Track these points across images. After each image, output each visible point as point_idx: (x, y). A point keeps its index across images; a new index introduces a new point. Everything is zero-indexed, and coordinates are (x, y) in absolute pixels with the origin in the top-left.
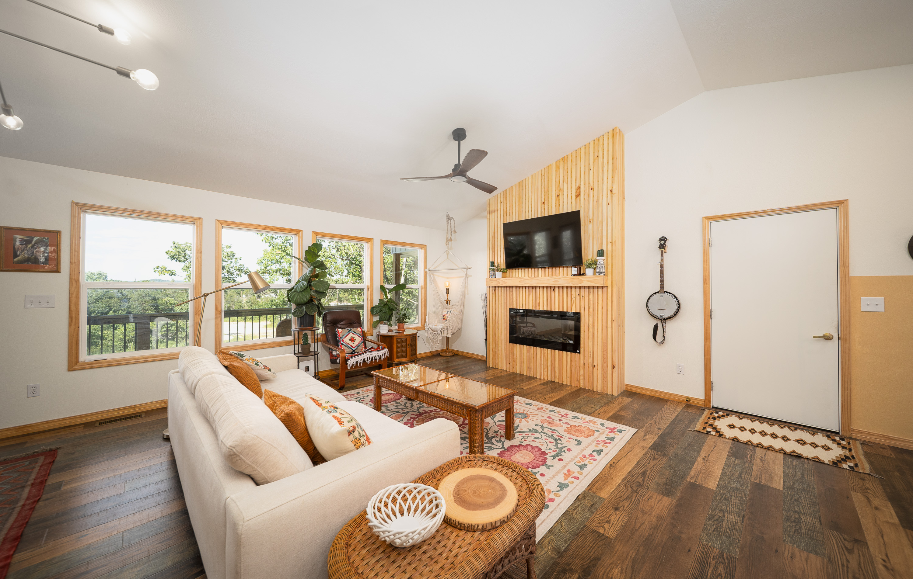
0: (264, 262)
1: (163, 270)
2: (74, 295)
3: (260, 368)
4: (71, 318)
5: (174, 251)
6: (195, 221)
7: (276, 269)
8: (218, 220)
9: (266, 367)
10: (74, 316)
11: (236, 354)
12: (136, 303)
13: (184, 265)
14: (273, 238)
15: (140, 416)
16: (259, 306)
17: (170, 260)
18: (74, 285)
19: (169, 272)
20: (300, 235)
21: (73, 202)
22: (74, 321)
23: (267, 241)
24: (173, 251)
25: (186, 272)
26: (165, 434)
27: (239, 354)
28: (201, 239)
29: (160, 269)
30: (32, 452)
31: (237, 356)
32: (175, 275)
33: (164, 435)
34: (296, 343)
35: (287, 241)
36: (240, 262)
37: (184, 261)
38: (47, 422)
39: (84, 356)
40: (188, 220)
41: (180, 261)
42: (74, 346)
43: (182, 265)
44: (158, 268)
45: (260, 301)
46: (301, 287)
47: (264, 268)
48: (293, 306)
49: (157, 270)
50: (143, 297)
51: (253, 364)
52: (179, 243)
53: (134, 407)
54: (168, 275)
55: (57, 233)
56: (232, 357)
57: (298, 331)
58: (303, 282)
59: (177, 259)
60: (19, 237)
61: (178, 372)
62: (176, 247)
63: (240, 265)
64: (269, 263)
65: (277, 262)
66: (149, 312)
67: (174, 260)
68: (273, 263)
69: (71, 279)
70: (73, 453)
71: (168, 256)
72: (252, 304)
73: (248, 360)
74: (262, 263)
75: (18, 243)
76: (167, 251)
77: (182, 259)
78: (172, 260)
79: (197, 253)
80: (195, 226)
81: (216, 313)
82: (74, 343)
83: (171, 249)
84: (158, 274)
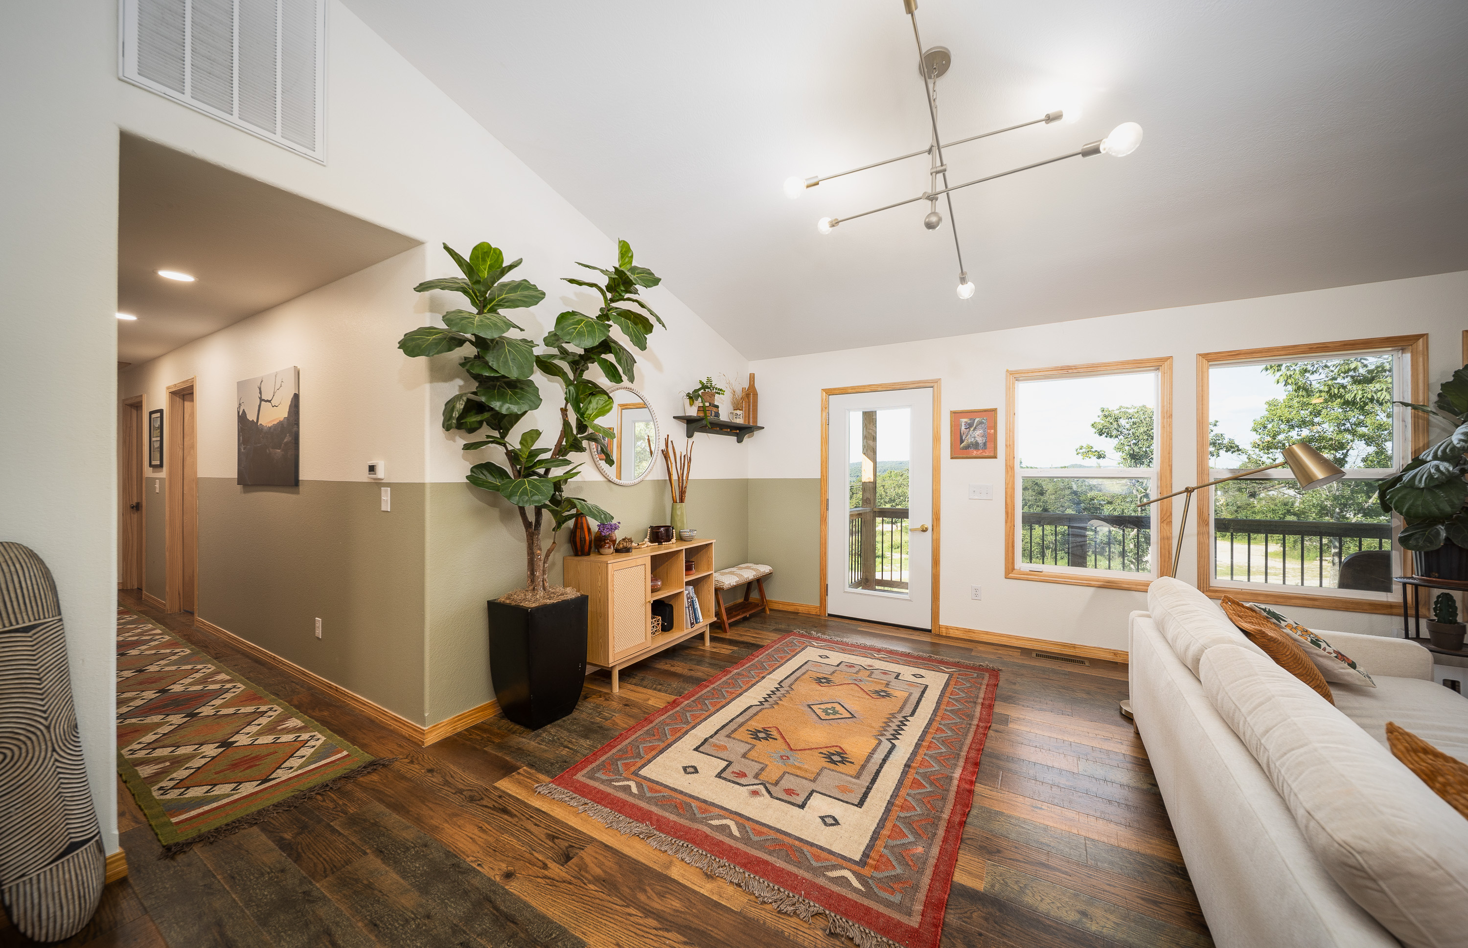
0: (1270, 426)
1: (1089, 451)
2: (1010, 486)
3: (1325, 653)
4: (1007, 513)
5: (1103, 422)
6: (1158, 364)
7: (1299, 438)
8: (1200, 355)
9: (1340, 656)
10: (1010, 511)
11: (1265, 610)
12: (1053, 497)
13: (1117, 442)
14: (1306, 371)
15: (1082, 662)
16: (1254, 513)
17: (1097, 435)
18: (1010, 473)
19: (1096, 453)
20: (1421, 348)
21: (1007, 371)
22: (1010, 517)
23: (1290, 381)
24: (1101, 422)
25: (1121, 453)
26: (1124, 708)
27: (1269, 612)
28: (1171, 393)
29: (1084, 450)
30: (978, 664)
31: (1265, 614)
32: (1104, 458)
33: (1121, 708)
34: (1409, 612)
35: (1345, 372)
36: (1217, 430)
37: (1116, 437)
38: (987, 633)
39: (1022, 565)
40: (1143, 365)
41: (1111, 436)
42: (1010, 549)
43: (1115, 442)
44: (1081, 449)
45: (1256, 502)
46: (1430, 476)
47: (1269, 439)
48: (1396, 522)
49: (1081, 451)
50: (1062, 490)
51: (1306, 642)
52: (1110, 409)
53: (1074, 646)
54: (1095, 457)
55: (994, 411)
56: (1254, 614)
57: (1416, 586)
58: (1436, 462)
59: (1108, 434)
60: (964, 420)
61: (1149, 616)
62: (1106, 416)
63: (1217, 435)
64: (1282, 426)
65: (1303, 423)
66: (1069, 511)
67: (1104, 436)
68: (1292, 427)
69: (1006, 465)
70: (1015, 684)
71: (1094, 430)
72: (1239, 507)
73: (1294, 628)
74: (1265, 427)
75: (963, 428)
76: (1093, 423)
77: (1114, 433)
78: (1101, 435)
79: (1163, 418)
80: (1160, 373)
81: (1199, 523)
82: (1010, 544)
83: (1098, 420)
84: (1082, 457)
